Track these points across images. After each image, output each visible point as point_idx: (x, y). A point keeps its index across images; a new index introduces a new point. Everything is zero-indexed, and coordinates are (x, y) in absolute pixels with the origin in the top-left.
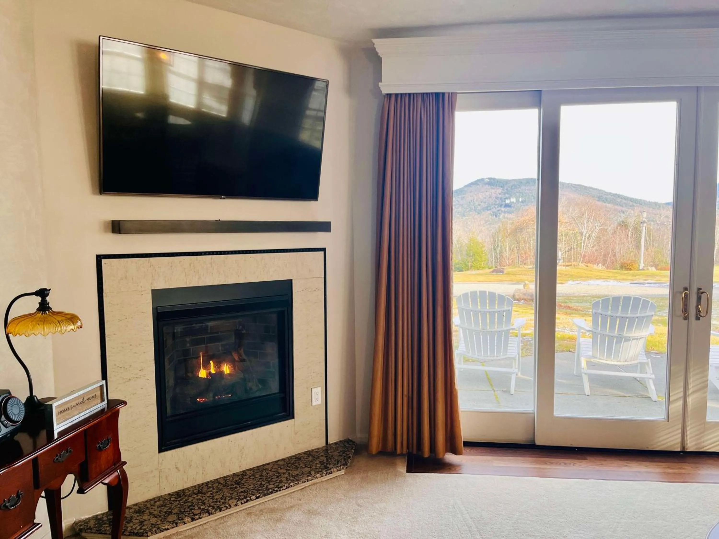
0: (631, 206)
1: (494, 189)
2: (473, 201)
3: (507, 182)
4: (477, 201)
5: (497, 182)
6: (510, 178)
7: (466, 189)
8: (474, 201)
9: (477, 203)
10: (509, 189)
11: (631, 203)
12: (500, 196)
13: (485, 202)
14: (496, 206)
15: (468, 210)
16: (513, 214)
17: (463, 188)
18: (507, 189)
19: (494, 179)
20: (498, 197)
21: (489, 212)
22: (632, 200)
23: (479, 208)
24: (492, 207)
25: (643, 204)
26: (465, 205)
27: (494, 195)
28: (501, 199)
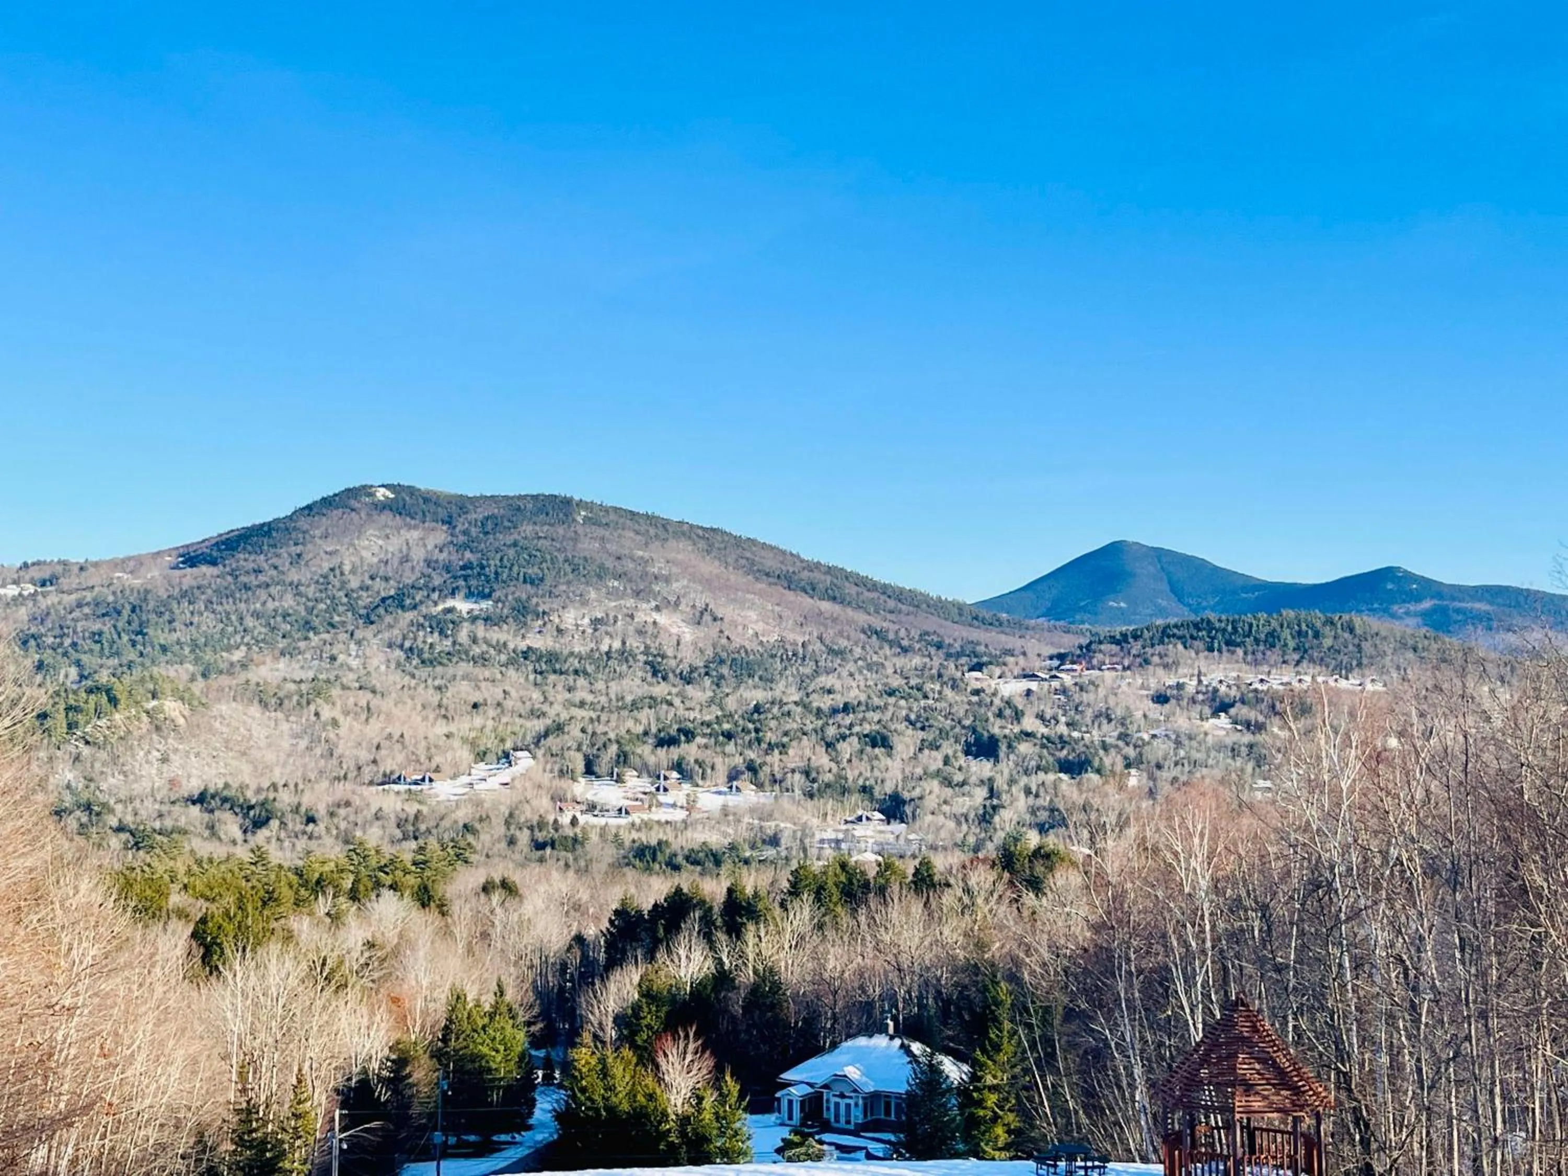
0: (891, 612)
1: (415, 527)
2: (337, 572)
3: (463, 504)
4: (353, 571)
5: (426, 500)
6: (471, 492)
7: (303, 523)
8: (342, 574)
9: (354, 583)
10: (474, 531)
11: (891, 604)
12: (443, 556)
13: (387, 579)
14: (435, 596)
15: (322, 606)
16: (505, 627)
17: (290, 518)
18: (465, 533)
19: (412, 491)
20: (437, 561)
21: (410, 615)
22: (889, 592)
23: (365, 599)
24: (418, 598)
25: (924, 606)
26: (309, 586)
27: (418, 555)
28: (447, 569)
